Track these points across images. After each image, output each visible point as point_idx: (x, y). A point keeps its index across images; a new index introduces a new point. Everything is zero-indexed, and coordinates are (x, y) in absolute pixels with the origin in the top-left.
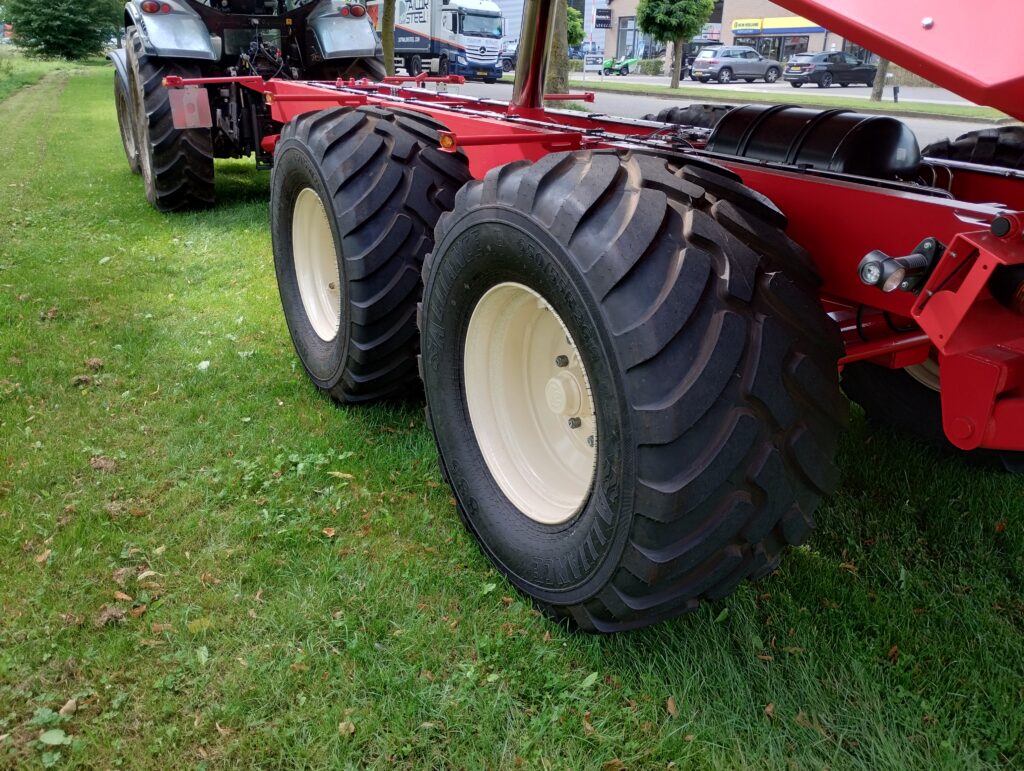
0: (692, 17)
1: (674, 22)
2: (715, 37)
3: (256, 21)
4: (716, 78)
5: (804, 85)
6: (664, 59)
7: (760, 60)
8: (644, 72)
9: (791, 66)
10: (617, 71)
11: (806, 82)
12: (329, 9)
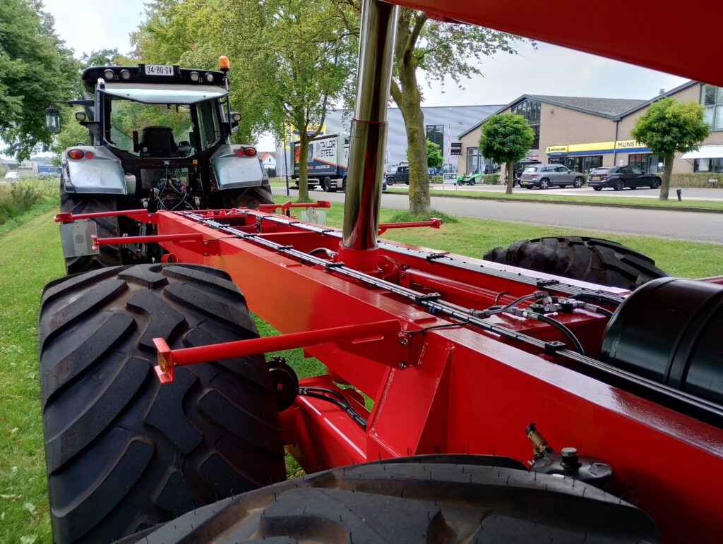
0: (518, 146)
1: (506, 150)
2: (534, 158)
3: (167, 163)
4: (538, 185)
5: (603, 189)
6: (499, 174)
7: (569, 172)
8: (486, 182)
9: (593, 176)
10: (467, 182)
11: (605, 187)
12: (229, 151)
